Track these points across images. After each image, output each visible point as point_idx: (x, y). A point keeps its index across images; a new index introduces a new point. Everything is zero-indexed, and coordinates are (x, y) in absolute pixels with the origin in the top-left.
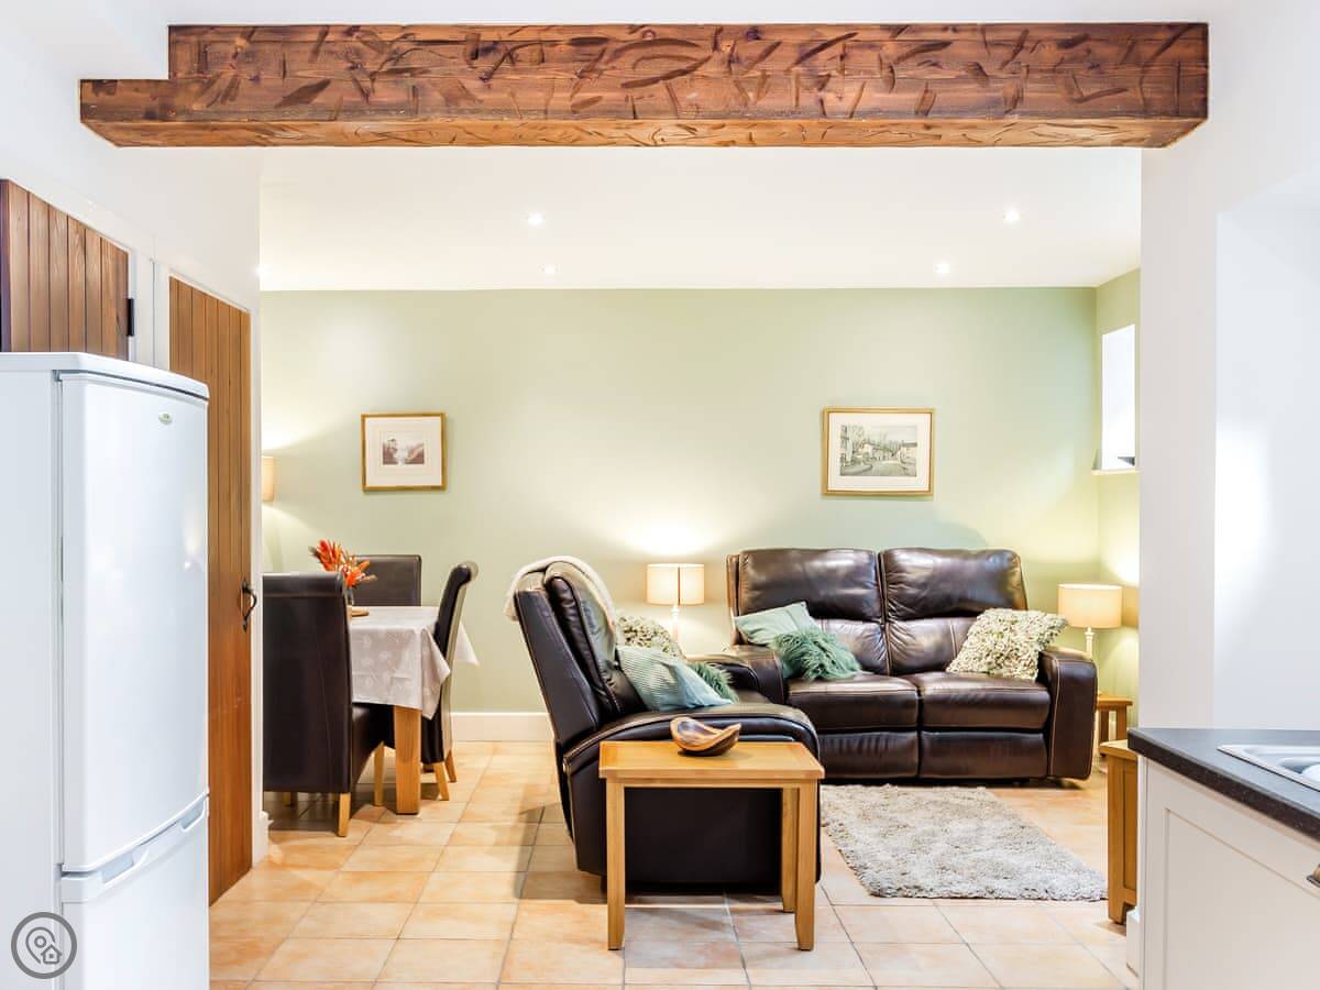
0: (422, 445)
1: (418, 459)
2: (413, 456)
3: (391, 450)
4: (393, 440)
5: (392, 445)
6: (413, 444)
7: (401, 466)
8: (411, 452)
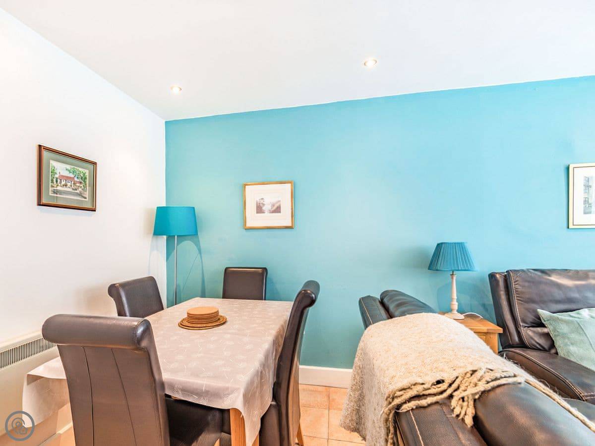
0: (279, 201)
1: (278, 210)
2: (275, 208)
3: (261, 205)
4: (262, 199)
5: (262, 202)
6: (274, 200)
7: (267, 214)
8: (273, 205)
